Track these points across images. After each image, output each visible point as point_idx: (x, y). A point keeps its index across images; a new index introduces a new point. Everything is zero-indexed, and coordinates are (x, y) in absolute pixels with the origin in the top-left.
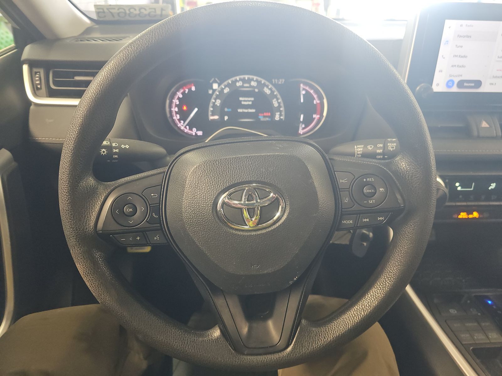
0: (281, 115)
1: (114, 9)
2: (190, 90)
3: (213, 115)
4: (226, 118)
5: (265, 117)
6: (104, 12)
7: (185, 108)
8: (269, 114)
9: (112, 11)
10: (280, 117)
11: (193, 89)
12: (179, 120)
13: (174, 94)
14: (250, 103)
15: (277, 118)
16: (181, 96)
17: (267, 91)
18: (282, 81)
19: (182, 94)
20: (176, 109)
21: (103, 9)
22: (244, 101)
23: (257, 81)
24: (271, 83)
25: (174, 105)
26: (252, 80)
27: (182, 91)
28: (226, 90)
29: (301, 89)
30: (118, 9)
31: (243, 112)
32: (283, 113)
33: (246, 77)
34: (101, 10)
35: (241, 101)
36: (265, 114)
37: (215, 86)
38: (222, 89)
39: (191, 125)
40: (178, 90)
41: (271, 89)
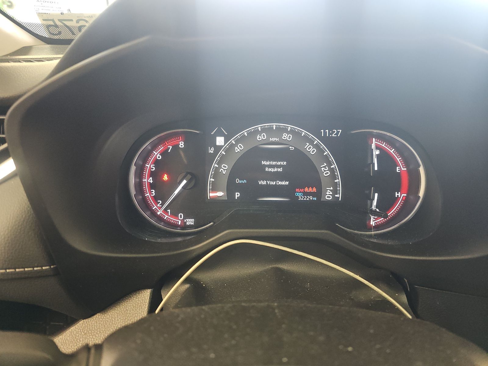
0: (335, 192)
1: (72, 20)
2: (176, 147)
3: (214, 190)
4: (237, 195)
5: (305, 194)
6: (56, 26)
7: (165, 178)
8: (315, 190)
9: (68, 23)
10: (333, 195)
11: (182, 145)
12: (155, 199)
13: (149, 153)
14: (280, 170)
15: (328, 195)
16: (159, 157)
17: (311, 150)
18: (338, 132)
19: (162, 154)
20: (151, 180)
21: (53, 20)
22: (270, 166)
23: (292, 132)
24: (319, 137)
25: (146, 173)
26: (285, 130)
27: (161, 148)
28: (238, 149)
29: (373, 146)
30: (78, 21)
31: (267, 186)
32: (340, 188)
33: (274, 125)
34: (51, 23)
35: (265, 166)
36: (306, 189)
37: (220, 141)
38: (232, 146)
39: (175, 208)
40: (154, 147)
41: (317, 146)
